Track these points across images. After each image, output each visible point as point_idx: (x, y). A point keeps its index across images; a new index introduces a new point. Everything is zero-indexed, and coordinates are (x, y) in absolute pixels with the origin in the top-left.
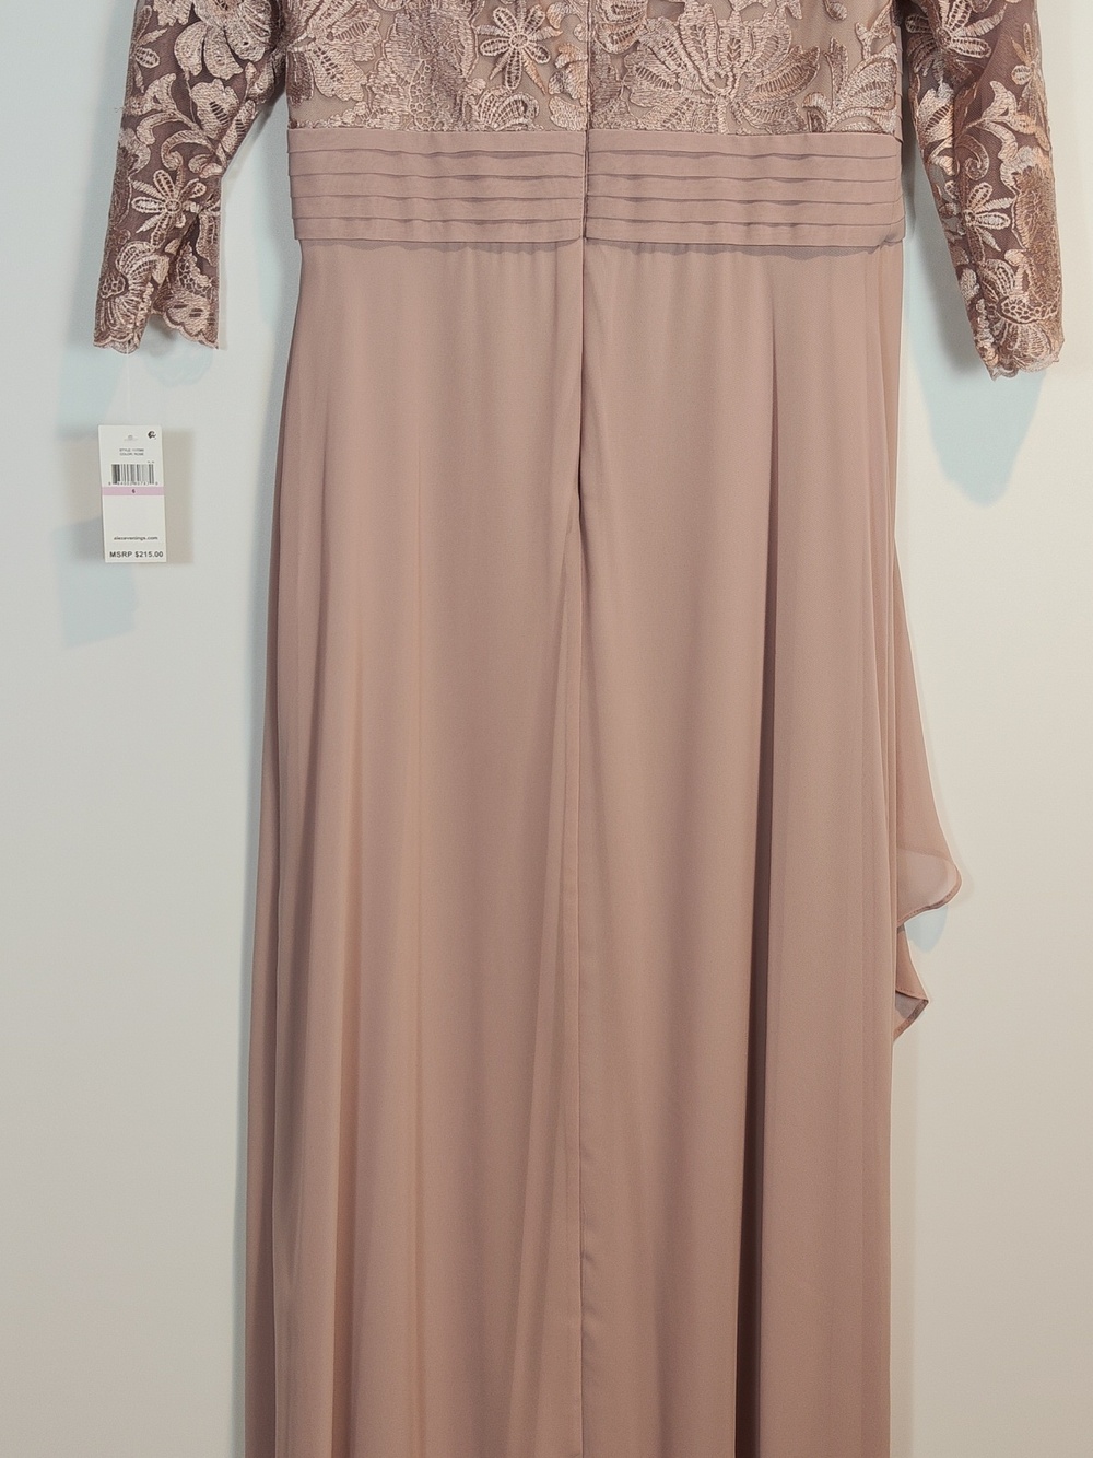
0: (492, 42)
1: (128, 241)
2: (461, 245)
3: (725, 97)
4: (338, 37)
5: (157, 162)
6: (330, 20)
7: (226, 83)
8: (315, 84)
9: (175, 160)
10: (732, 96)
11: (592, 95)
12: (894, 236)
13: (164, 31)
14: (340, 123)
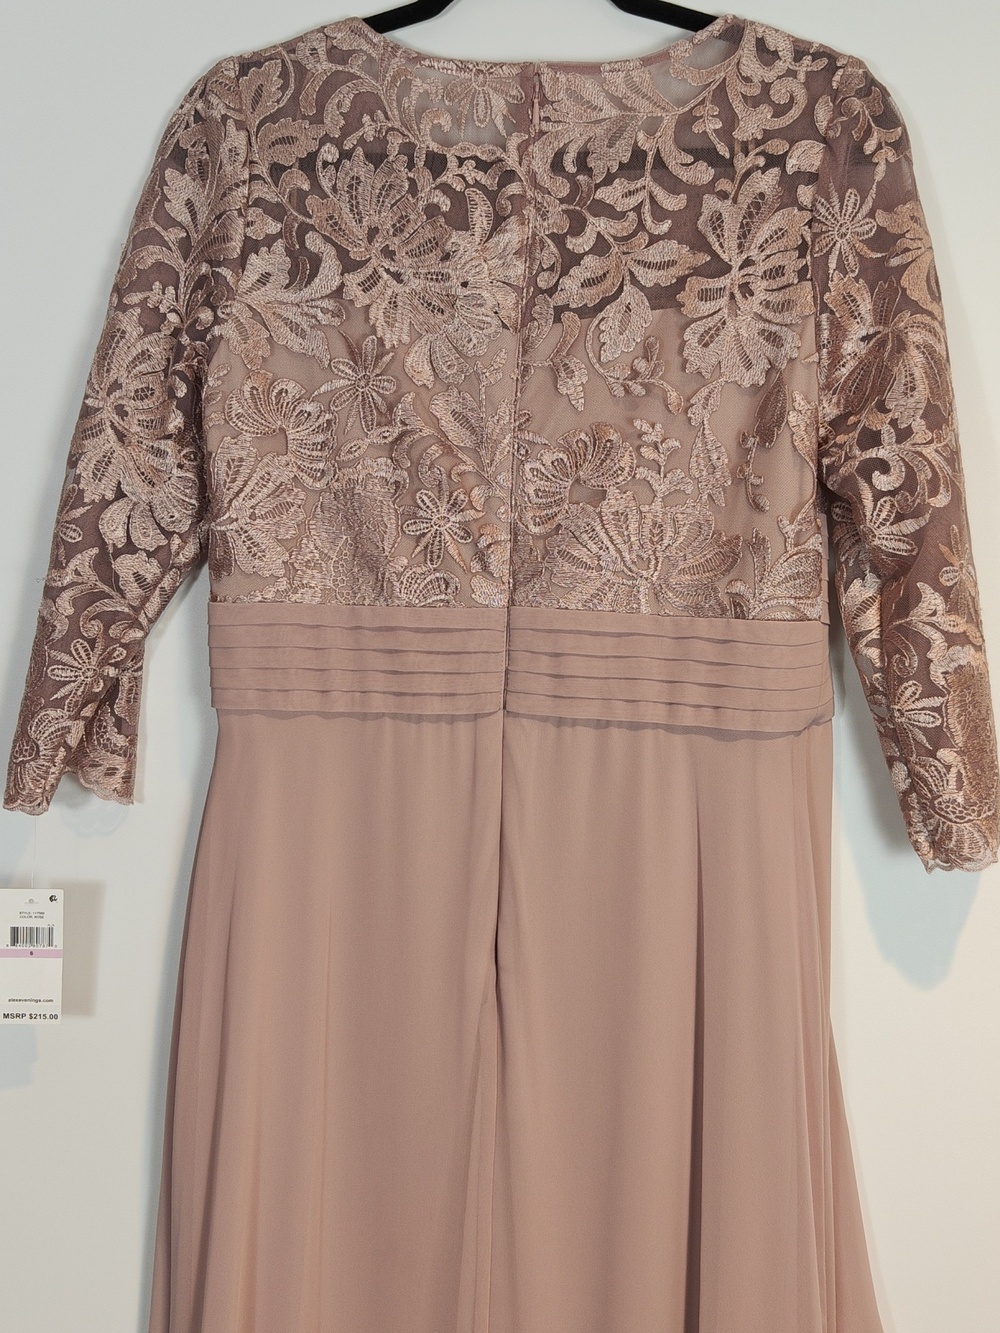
0: (415, 523)
1: (41, 708)
2: (380, 716)
3: (647, 579)
4: (262, 517)
5: (74, 632)
6: (254, 501)
7: (150, 555)
8: (236, 561)
9: (94, 628)
10: (654, 579)
11: (514, 574)
12: (822, 717)
13: (89, 507)
14: (260, 598)
